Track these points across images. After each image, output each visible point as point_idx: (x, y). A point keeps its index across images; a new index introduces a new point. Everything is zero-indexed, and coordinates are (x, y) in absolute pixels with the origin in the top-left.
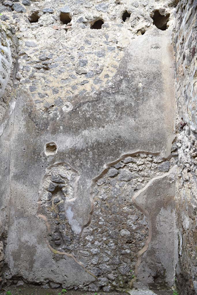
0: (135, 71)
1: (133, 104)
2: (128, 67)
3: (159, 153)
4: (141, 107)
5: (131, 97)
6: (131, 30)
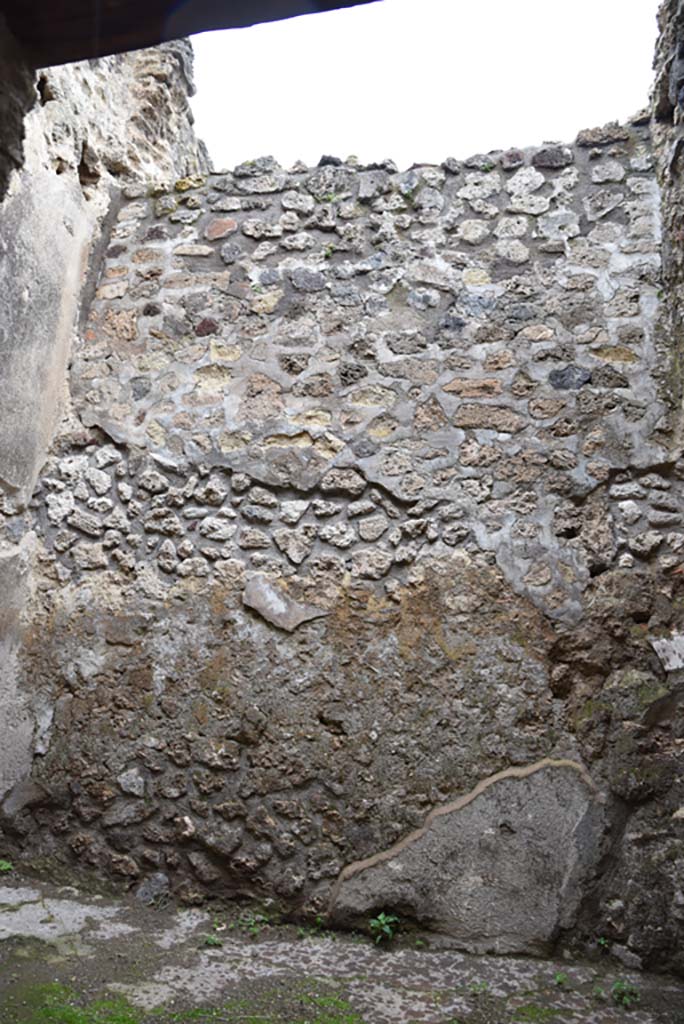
0: (28, 250)
1: (6, 335)
2: (20, 231)
3: (18, 490)
4: (16, 352)
5: (7, 313)
6: (49, 143)
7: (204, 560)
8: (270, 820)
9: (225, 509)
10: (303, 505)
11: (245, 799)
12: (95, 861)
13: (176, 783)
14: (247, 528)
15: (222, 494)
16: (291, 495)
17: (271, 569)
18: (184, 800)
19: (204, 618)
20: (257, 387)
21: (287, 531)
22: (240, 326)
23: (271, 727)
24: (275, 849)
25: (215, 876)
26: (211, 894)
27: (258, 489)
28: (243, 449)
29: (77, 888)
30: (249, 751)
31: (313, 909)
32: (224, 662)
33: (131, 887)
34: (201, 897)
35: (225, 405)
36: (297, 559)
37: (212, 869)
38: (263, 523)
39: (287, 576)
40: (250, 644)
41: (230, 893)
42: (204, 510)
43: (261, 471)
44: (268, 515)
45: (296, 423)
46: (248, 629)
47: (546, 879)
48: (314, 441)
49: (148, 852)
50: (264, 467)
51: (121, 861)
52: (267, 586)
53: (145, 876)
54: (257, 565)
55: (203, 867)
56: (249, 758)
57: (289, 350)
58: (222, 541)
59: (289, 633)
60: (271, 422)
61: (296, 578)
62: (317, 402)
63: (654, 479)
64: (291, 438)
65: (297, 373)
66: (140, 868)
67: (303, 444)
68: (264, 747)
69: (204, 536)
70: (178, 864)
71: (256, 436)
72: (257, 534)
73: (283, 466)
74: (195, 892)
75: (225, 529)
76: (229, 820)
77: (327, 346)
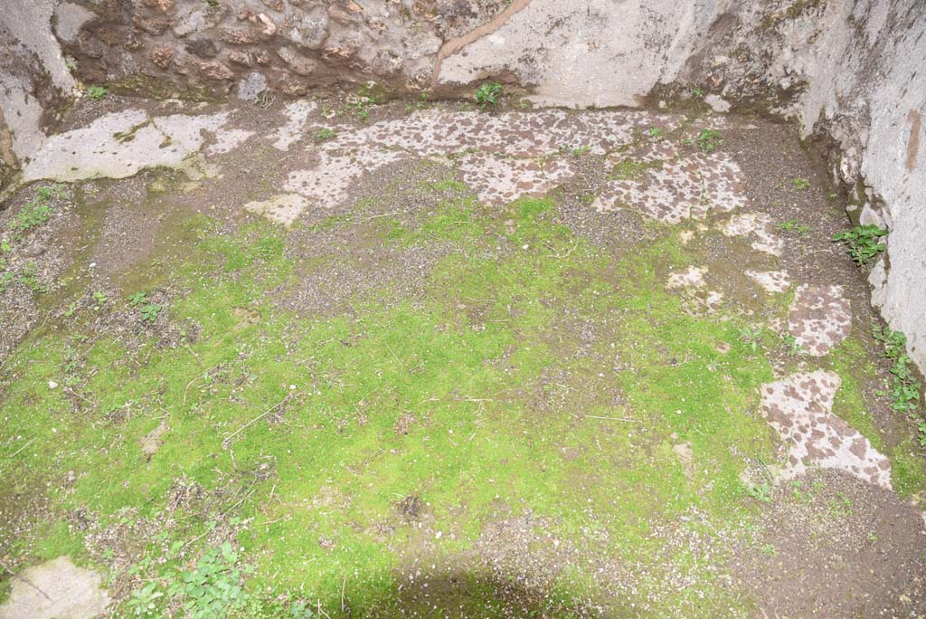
12: (184, 72)
24: (367, 34)
25: (310, 68)
26: (312, 84)
29: (179, 98)
31: (417, 86)
33: (231, 89)
34: (303, 88)
49: (235, 55)
51: (211, 68)
53: (241, 78)
55: (296, 62)
66: (234, 71)
70: (269, 62)
74: (295, 85)
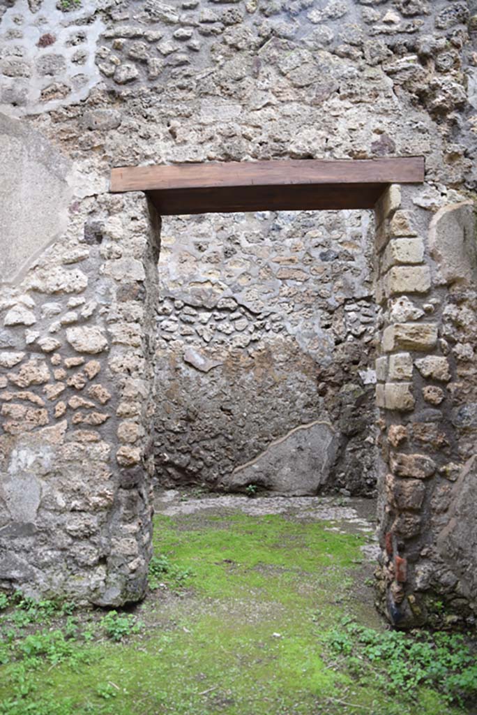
7: (164, 341)
8: (202, 452)
9: (172, 317)
10: (209, 315)
11: (190, 444)
13: (159, 439)
14: (183, 326)
15: (170, 310)
16: (203, 310)
17: (196, 344)
18: (163, 447)
19: (167, 367)
20: (184, 258)
21: (203, 327)
22: (173, 226)
23: (200, 413)
24: (205, 464)
25: (179, 476)
26: (178, 484)
27: (187, 308)
28: (179, 288)
30: (191, 424)
31: (222, 486)
32: (177, 386)
34: (174, 485)
35: (169, 267)
36: (208, 340)
37: (178, 473)
38: (191, 323)
39: (203, 348)
40: (189, 378)
41: (186, 483)
42: (162, 318)
43: (189, 299)
44: (193, 319)
45: (204, 276)
46: (187, 372)
47: (315, 467)
48: (213, 285)
50: (190, 297)
52: (194, 352)
54: (189, 343)
55: (174, 473)
56: (191, 427)
57: (198, 240)
58: (172, 332)
59: (206, 373)
60: (192, 276)
61: (208, 348)
62: (213, 266)
63: (363, 303)
64: (202, 283)
65: (203, 251)
67: (208, 286)
68: (198, 422)
69: (163, 329)
70: (163, 473)
71: (185, 282)
72: (188, 328)
73: (199, 297)
74: (171, 483)
75: (173, 327)
76: (184, 453)
77: (217, 238)
